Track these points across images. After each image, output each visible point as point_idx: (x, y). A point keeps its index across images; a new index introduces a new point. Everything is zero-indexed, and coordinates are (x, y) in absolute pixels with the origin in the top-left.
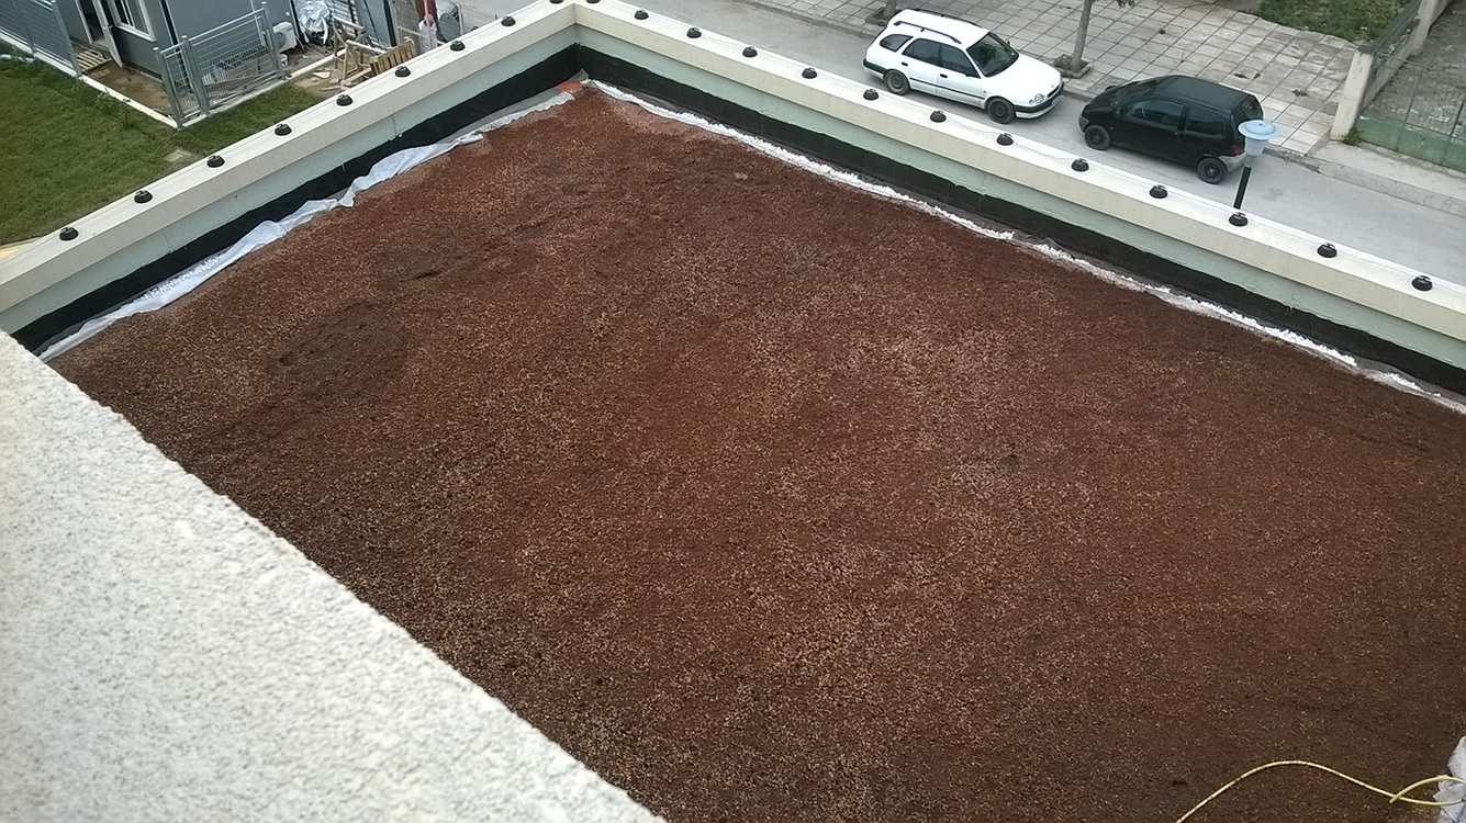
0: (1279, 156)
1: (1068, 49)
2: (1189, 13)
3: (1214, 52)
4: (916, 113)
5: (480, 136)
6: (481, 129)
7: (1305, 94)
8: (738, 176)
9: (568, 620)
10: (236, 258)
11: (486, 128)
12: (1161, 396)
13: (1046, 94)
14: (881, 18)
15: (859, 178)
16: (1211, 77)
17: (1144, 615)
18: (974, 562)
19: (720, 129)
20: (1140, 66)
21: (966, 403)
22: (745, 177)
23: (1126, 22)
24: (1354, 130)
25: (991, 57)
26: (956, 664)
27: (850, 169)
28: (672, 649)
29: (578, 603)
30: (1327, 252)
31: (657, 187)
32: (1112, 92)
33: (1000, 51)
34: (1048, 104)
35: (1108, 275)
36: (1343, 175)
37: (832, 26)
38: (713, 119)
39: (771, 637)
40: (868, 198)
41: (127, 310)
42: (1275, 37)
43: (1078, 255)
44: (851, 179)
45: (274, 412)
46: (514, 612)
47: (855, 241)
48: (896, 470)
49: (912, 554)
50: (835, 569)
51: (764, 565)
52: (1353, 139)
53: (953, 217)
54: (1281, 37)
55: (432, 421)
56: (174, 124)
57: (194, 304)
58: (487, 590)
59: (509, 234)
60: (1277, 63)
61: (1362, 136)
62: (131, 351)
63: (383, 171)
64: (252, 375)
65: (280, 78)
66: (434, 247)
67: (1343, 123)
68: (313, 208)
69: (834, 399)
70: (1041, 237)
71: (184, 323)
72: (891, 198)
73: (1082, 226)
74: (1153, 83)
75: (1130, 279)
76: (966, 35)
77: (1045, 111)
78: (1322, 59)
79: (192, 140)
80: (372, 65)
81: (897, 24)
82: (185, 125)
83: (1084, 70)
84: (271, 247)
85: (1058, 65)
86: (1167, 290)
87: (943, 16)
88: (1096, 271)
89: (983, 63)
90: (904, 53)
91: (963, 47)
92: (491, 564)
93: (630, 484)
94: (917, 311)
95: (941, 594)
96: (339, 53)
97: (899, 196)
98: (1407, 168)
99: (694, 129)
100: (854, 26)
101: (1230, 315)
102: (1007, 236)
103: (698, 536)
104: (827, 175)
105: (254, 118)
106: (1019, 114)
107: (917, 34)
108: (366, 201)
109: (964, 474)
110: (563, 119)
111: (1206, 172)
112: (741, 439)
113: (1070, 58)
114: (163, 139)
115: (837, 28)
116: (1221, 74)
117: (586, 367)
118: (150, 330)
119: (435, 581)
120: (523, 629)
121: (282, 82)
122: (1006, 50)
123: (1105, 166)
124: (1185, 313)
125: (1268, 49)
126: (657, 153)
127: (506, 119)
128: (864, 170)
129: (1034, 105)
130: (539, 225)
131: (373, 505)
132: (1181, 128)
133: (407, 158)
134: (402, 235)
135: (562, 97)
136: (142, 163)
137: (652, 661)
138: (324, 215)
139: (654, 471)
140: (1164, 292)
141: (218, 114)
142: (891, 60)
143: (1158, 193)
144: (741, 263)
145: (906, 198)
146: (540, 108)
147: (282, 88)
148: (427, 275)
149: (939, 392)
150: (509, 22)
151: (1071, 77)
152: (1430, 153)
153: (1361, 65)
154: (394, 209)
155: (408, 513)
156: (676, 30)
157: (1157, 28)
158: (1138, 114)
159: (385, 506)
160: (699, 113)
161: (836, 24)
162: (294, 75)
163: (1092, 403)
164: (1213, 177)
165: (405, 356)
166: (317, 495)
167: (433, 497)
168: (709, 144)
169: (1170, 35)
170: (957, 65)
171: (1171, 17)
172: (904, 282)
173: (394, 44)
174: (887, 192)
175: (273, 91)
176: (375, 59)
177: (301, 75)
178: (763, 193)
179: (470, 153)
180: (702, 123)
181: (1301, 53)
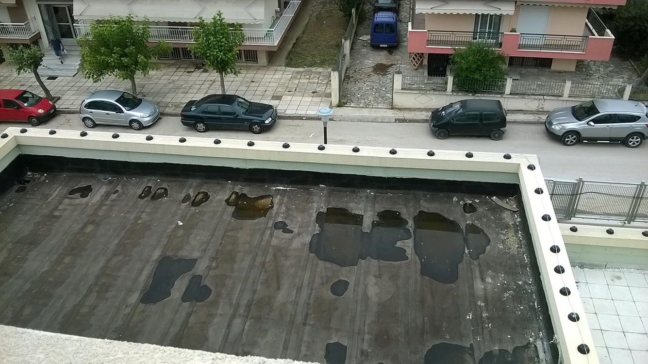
2: (259, 72)
3: (276, 85)
4: (172, 141)
7: (316, 92)
20: (250, 97)
24: (340, 101)
36: (343, 119)
42: (296, 73)
52: (340, 105)
60: (301, 83)
61: (344, 102)
67: (335, 99)
98: (364, 110)
125: (295, 78)
153: (335, 77)
157: (250, 81)
169: (256, 82)
171: (254, 75)
181: (308, 77)
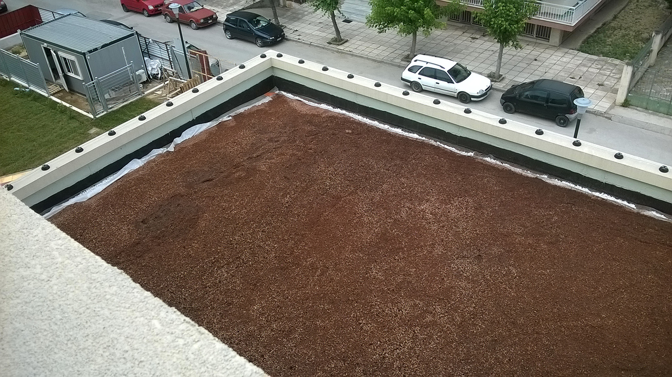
0: (592, 113)
1: (493, 69)
2: (547, 51)
3: (560, 68)
4: (427, 100)
5: (230, 118)
6: (231, 115)
7: (602, 85)
8: (347, 131)
9: (276, 339)
10: (121, 176)
11: (233, 114)
12: (547, 225)
13: (484, 89)
14: (408, 59)
15: (402, 130)
16: (559, 79)
17: (545, 329)
18: (464, 306)
19: (338, 110)
20: (526, 75)
21: (456, 232)
22: (350, 131)
23: (519, 56)
24: (626, 100)
25: (458, 74)
26: (458, 355)
27: (398, 127)
28: (325, 351)
29: (280, 331)
30: (619, 156)
31: (311, 137)
32: (514, 88)
33: (463, 71)
34: (485, 94)
35: (518, 170)
36: (622, 121)
37: (386, 63)
38: (335, 106)
39: (371, 344)
40: (407, 139)
41: (72, 201)
42: (587, 60)
43: (504, 162)
44: (399, 131)
45: (139, 246)
46: (250, 336)
47: (402, 159)
48: (425, 264)
49: (435, 303)
50: (399, 311)
51: (366, 310)
52: (626, 104)
53: (446, 146)
54: (590, 60)
55: (211, 248)
56: (92, 116)
57: (102, 198)
58: (238, 326)
59: (244, 161)
60: (590, 72)
61: (630, 103)
62: (74, 220)
63: (187, 135)
64: (129, 229)
65: (139, 95)
66: (211, 168)
67: (621, 97)
68: (156, 152)
69: (395, 231)
70: (487, 155)
71: (97, 206)
72: (417, 139)
73: (505, 148)
74: (533, 83)
75: (529, 172)
76: (447, 65)
77: (484, 97)
78: (610, 69)
79: (100, 124)
80: (181, 87)
81: (416, 61)
82: (97, 117)
83: (501, 78)
84: (137, 171)
85: (489, 76)
86: (546, 177)
87: (436, 57)
88: (513, 169)
89: (455, 76)
90: (419, 74)
91: (446, 70)
92: (239, 313)
93: (302, 274)
94: (432, 190)
95: (450, 321)
96: (166, 83)
97: (420, 138)
98: (652, 116)
99: (326, 111)
100: (396, 62)
101: (576, 187)
102: (471, 154)
103: (335, 297)
104: (388, 130)
105: (128, 113)
106: (472, 99)
107: (424, 65)
108: (180, 149)
109: (457, 264)
110: (267, 109)
111: (559, 122)
112: (353, 251)
113: (494, 73)
114: (87, 123)
115: (389, 64)
116: (564, 78)
117: (281, 221)
118: (82, 210)
119: (214, 322)
120: (255, 343)
121: (140, 96)
122: (465, 71)
123: (514, 121)
124: (555, 187)
125: (585, 66)
126: (310, 122)
127: (242, 110)
128: (404, 127)
129: (480, 94)
130: (258, 156)
131: (185, 288)
132: (547, 102)
133: (198, 129)
134: (196, 163)
135: (267, 99)
136: (78, 134)
137: (315, 357)
138: (161, 155)
139: (313, 267)
140: (545, 177)
141: (112, 111)
142: (414, 77)
143: (539, 133)
144: (351, 171)
145: (424, 138)
146: (257, 104)
147: (140, 99)
148: (208, 181)
149: (443, 226)
150: (242, 67)
151: (496, 82)
152: (662, 109)
153: (627, 71)
154: (192, 151)
155: (201, 291)
156: (316, 67)
157: (534, 58)
158: (527, 97)
159: (190, 288)
160: (328, 104)
161: (388, 62)
162: (146, 93)
163: (515, 229)
164: (563, 124)
165: (198, 218)
166: (159, 283)
167: (212, 283)
168: (333, 118)
169: (539, 61)
170: (443, 78)
171: (540, 53)
172: (425, 177)
173: (190, 78)
174: (415, 136)
175: (137, 100)
176: (182, 85)
177: (149, 93)
178: (359, 138)
179: (226, 125)
180: (330, 108)
181: (600, 67)
